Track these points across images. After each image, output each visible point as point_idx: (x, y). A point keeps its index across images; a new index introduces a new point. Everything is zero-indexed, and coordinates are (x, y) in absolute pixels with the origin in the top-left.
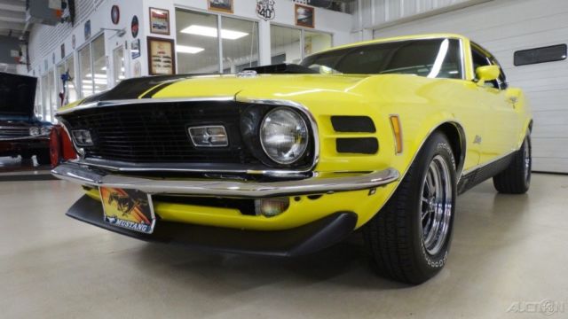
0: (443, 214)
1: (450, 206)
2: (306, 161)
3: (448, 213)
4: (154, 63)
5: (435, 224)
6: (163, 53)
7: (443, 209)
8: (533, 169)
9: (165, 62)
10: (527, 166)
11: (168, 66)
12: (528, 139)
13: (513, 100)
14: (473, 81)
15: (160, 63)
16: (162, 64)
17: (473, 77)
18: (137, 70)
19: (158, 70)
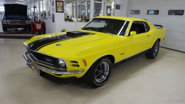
0: (106, 74)
4: (58, 8)
6: (60, 5)
9: (61, 8)
11: (62, 9)
14: (127, 36)
15: (59, 8)
16: (60, 8)
18: (53, 10)
19: (59, 10)
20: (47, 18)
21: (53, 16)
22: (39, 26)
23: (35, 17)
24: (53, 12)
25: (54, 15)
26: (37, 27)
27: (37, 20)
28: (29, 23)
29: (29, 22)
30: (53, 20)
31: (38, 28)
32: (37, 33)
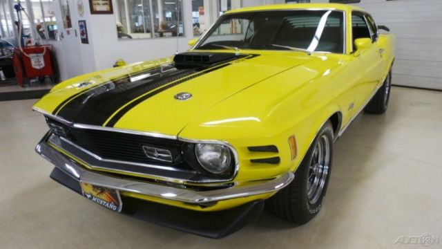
0: (322, 173)
1: (327, 167)
2: (230, 171)
3: (326, 172)
4: (95, 2)
5: (316, 180)
7: (323, 169)
8: (393, 82)
9: (103, 1)
10: (387, 92)
11: (106, 4)
12: (390, 73)
13: (381, 51)
14: (351, 53)
16: (100, 2)
17: (351, 50)
18: (80, 7)
19: (98, 8)
20: (62, 34)
21: (81, 27)
22: (39, 61)
23: (23, 35)
24: (81, 15)
25: (84, 21)
26: (33, 62)
27: (29, 45)
28: (3, 55)
29: (6, 53)
30: (85, 37)
31: (38, 67)
32: (33, 81)
